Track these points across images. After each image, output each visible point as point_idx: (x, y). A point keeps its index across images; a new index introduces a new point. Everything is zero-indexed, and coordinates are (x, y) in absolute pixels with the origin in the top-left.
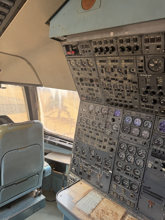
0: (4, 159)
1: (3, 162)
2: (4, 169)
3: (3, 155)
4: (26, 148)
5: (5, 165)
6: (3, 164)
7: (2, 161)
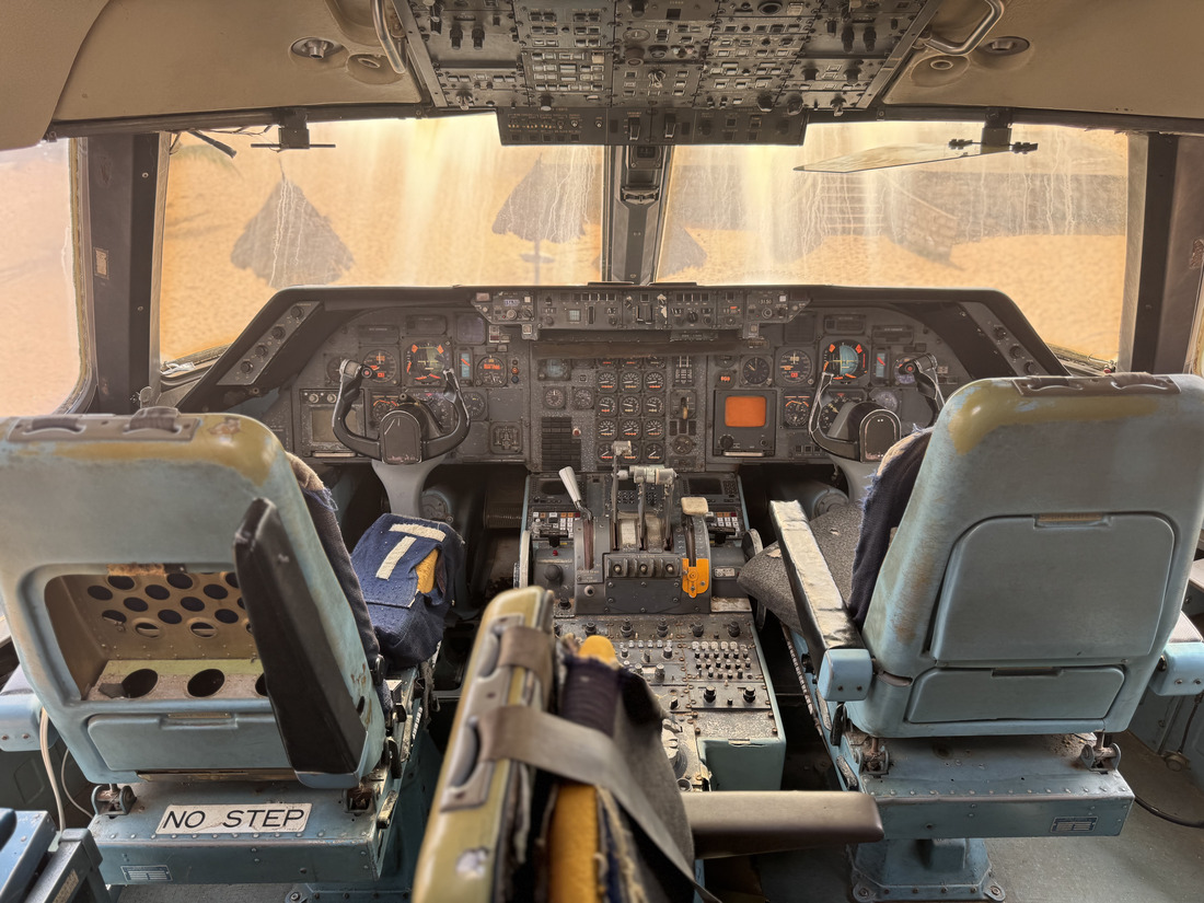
0: (963, 544)
1: (960, 557)
2: (957, 590)
3: (966, 526)
4: (1090, 519)
5: (965, 574)
6: (954, 567)
7: (955, 551)
